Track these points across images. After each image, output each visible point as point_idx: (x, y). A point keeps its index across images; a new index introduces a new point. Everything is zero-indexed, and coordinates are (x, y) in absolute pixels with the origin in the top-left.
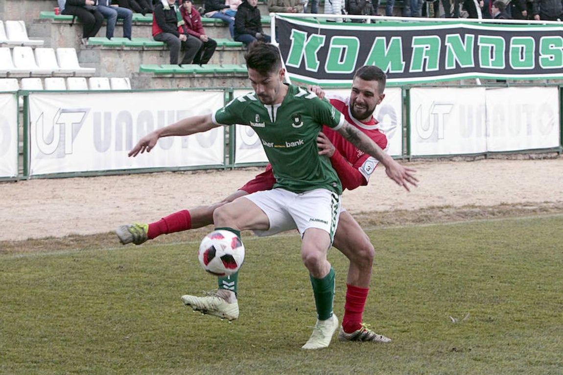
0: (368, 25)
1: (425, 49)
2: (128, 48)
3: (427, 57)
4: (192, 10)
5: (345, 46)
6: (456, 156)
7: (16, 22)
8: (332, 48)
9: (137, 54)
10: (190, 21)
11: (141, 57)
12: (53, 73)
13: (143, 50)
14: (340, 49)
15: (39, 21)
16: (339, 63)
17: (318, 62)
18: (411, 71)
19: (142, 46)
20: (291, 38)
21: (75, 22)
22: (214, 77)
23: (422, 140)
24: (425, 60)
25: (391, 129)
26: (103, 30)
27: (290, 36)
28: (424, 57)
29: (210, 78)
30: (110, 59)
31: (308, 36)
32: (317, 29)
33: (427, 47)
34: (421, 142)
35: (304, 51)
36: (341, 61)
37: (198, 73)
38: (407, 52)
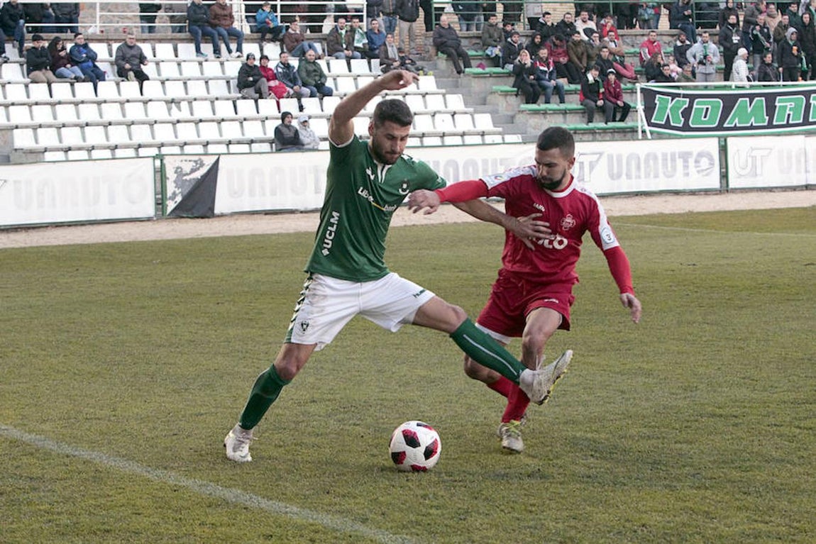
0: (734, 90)
1: (789, 106)
2: (551, 112)
3: (791, 113)
4: (615, 82)
5: (707, 106)
6: (776, 188)
7: (456, 95)
8: (696, 109)
9: (561, 116)
10: (612, 90)
11: (565, 118)
12: (464, 132)
13: (566, 113)
14: (703, 109)
15: (491, 93)
16: (703, 119)
17: (683, 119)
18: (775, 123)
19: (565, 110)
20: (656, 101)
21: (520, 93)
22: (614, 132)
23: (740, 176)
24: (789, 115)
25: (708, 169)
26: (542, 98)
27: (654, 100)
28: (788, 112)
29: (611, 132)
30: (536, 120)
31: (672, 100)
32: (680, 94)
33: (791, 105)
34: (739, 178)
35: (668, 111)
36: (705, 117)
37: (599, 129)
38: (771, 109)
